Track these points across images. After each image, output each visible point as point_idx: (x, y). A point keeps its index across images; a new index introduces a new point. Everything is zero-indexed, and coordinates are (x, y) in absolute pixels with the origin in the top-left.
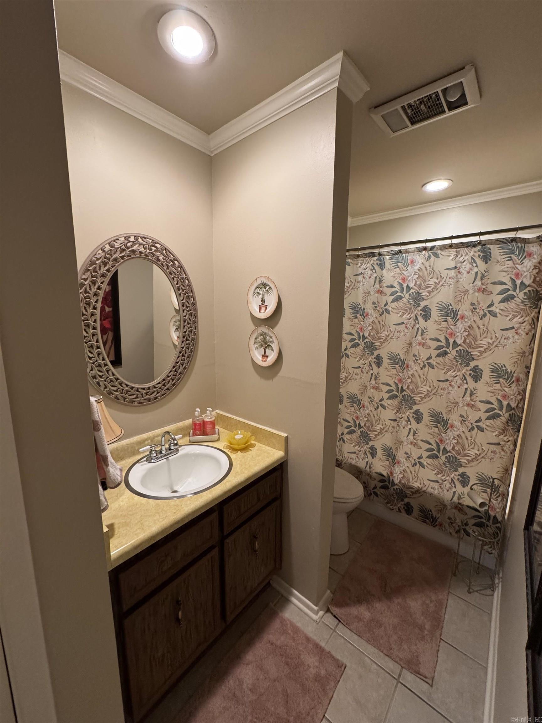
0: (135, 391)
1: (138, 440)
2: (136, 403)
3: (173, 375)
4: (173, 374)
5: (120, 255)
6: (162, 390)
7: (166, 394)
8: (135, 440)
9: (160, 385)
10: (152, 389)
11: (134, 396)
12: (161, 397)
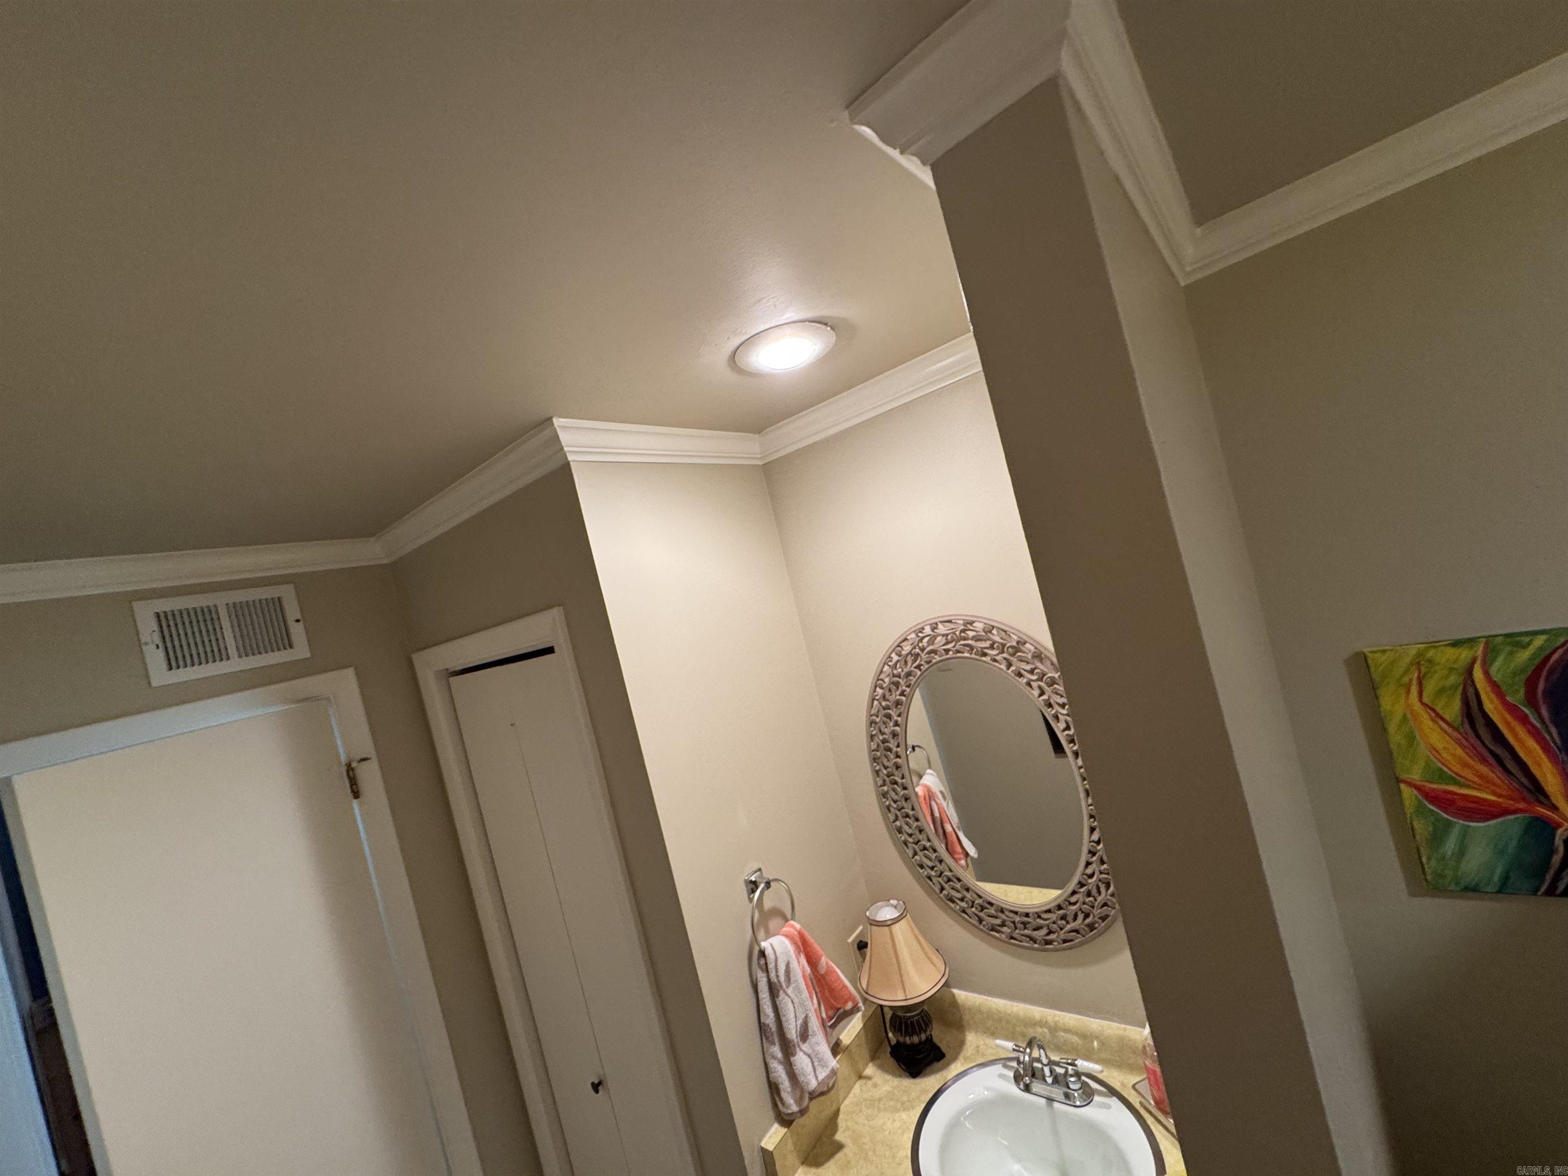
0: (996, 911)
1: (1021, 1013)
2: (1004, 936)
3: (1084, 903)
4: (1081, 900)
5: (915, 665)
6: (1061, 929)
7: (1071, 940)
8: (1015, 1009)
9: (1053, 916)
10: (1034, 920)
11: (998, 921)
12: (1059, 943)
